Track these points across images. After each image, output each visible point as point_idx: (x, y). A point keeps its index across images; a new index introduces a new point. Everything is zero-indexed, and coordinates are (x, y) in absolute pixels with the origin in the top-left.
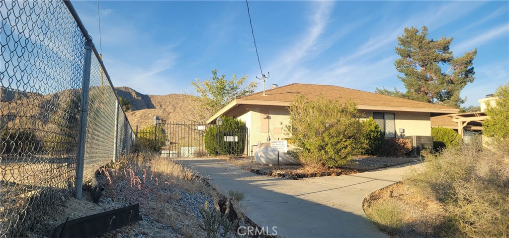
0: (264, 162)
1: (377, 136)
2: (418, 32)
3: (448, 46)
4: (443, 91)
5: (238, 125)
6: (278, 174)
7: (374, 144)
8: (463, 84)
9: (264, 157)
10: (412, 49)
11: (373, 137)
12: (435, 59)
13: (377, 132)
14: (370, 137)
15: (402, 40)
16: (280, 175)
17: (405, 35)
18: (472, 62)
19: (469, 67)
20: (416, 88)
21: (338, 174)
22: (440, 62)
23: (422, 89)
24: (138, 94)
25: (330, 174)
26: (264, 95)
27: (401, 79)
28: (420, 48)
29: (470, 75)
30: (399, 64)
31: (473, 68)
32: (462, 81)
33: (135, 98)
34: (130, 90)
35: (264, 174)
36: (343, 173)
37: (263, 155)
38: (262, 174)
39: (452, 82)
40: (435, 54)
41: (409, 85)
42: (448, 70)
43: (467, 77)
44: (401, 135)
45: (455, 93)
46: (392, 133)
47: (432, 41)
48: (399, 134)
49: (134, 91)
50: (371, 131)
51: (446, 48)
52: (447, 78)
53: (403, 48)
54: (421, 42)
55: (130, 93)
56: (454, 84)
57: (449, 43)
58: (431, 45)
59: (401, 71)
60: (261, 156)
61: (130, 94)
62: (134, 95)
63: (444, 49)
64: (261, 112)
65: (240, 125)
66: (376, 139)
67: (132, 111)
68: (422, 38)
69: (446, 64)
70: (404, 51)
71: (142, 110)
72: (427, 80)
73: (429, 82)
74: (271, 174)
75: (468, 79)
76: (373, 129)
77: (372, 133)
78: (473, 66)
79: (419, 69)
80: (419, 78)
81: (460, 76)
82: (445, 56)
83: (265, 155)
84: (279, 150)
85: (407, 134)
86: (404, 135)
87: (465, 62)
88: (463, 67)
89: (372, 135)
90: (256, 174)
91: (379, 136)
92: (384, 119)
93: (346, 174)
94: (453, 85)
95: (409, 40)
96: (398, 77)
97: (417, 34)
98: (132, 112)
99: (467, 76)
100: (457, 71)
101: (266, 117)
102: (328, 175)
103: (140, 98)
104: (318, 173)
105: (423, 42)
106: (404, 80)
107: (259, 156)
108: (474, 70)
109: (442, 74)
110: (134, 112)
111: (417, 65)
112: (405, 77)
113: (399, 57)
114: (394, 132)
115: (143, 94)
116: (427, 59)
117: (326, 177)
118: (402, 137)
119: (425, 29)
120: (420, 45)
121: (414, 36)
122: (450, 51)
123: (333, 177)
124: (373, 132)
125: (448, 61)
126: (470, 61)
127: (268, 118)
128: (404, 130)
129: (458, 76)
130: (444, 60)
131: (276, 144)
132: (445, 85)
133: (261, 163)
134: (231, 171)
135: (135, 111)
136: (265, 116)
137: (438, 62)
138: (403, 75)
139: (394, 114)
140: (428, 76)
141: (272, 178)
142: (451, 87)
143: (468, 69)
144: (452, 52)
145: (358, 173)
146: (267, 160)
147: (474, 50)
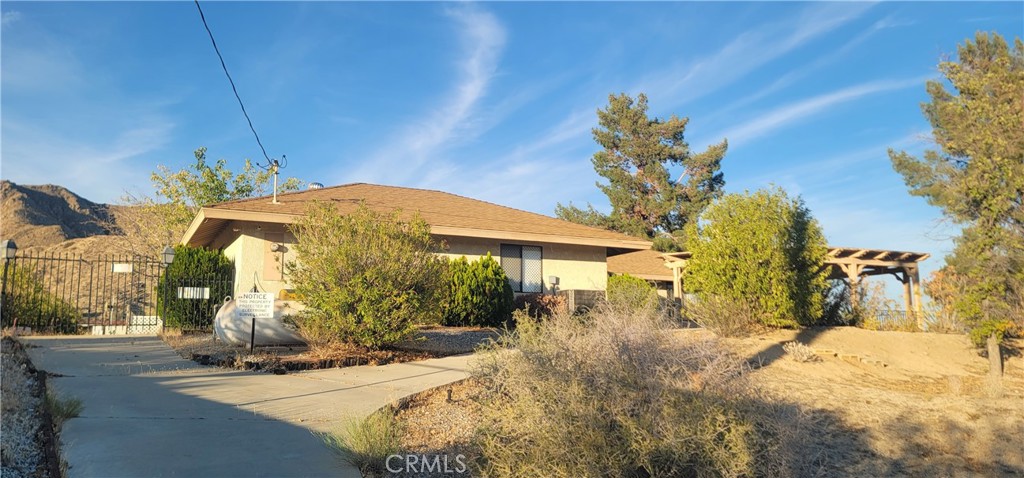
0: (234, 340)
1: (496, 289)
2: (632, 103)
3: (681, 132)
4: (672, 213)
5: (216, 263)
6: (247, 363)
7: (491, 304)
8: (705, 202)
9: (234, 328)
10: (621, 135)
11: (489, 290)
12: (659, 154)
13: (498, 281)
14: (484, 291)
15: (604, 117)
16: (250, 365)
17: (610, 107)
18: (721, 163)
19: (716, 173)
20: (627, 206)
21: (384, 362)
22: (668, 161)
23: (637, 209)
24: (83, 202)
25: (364, 362)
26: (274, 201)
27: (601, 189)
28: (634, 132)
29: (716, 187)
30: (601, 161)
31: (722, 175)
32: (703, 196)
33: (74, 211)
34: (63, 192)
35: (218, 364)
36: (396, 359)
37: (230, 325)
38: (213, 364)
39: (687, 198)
40: (658, 145)
41: (616, 201)
42: (679, 174)
43: (713, 190)
44: (553, 289)
45: (692, 217)
46: (537, 284)
47: (656, 122)
48: (548, 286)
49: (74, 195)
50: (487, 279)
51: (677, 136)
52: (679, 191)
53: (605, 130)
54: (636, 122)
55: (63, 199)
56: (690, 201)
57: (682, 126)
58: (652, 129)
59: (604, 174)
60: (227, 327)
61: (63, 202)
62: (73, 204)
63: (675, 137)
64: (266, 237)
65: (220, 264)
66: (494, 294)
67: (67, 239)
68: (638, 115)
69: (678, 165)
70: (607, 136)
71: (90, 238)
72: (645, 192)
73: (650, 197)
74: (231, 364)
75: (713, 193)
76: (490, 274)
77: (488, 284)
78: (721, 170)
79: (634, 171)
80: (632, 188)
81: (701, 188)
82: (677, 150)
83: (236, 326)
84: (255, 313)
85: (562, 287)
86: (558, 288)
87: (709, 162)
88: (705, 171)
89: (487, 288)
90: (202, 364)
91: (501, 290)
92: (521, 257)
93: (403, 362)
94: (688, 204)
95: (616, 117)
96: (597, 184)
97: (631, 107)
98: (66, 242)
99: (712, 188)
100: (695, 178)
101: (275, 248)
102: (360, 365)
103: (87, 212)
104: (338, 360)
105: (640, 121)
106: (606, 191)
107: (223, 326)
108: (724, 178)
109: (671, 184)
110: (70, 241)
111: (630, 163)
112: (610, 184)
113: (601, 149)
114: (540, 283)
115: (95, 202)
116: (645, 154)
117: (357, 367)
118: (554, 291)
119: (643, 98)
120: (633, 127)
121: (625, 110)
122: (685, 141)
123: (373, 367)
124: (488, 280)
125: (682, 160)
126: (717, 162)
127: (281, 249)
128: (558, 280)
129: (697, 187)
130: (674, 158)
131: (248, 300)
132: (674, 201)
133: (228, 341)
134: (148, 358)
135: (74, 240)
136: (275, 246)
137: (665, 159)
138: (606, 182)
139: (541, 248)
140: (649, 185)
141: (232, 372)
142: (684, 206)
143: (714, 175)
144: (687, 145)
145: (431, 360)
146: (239, 336)
147: (723, 141)
